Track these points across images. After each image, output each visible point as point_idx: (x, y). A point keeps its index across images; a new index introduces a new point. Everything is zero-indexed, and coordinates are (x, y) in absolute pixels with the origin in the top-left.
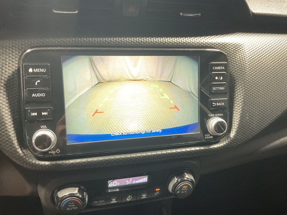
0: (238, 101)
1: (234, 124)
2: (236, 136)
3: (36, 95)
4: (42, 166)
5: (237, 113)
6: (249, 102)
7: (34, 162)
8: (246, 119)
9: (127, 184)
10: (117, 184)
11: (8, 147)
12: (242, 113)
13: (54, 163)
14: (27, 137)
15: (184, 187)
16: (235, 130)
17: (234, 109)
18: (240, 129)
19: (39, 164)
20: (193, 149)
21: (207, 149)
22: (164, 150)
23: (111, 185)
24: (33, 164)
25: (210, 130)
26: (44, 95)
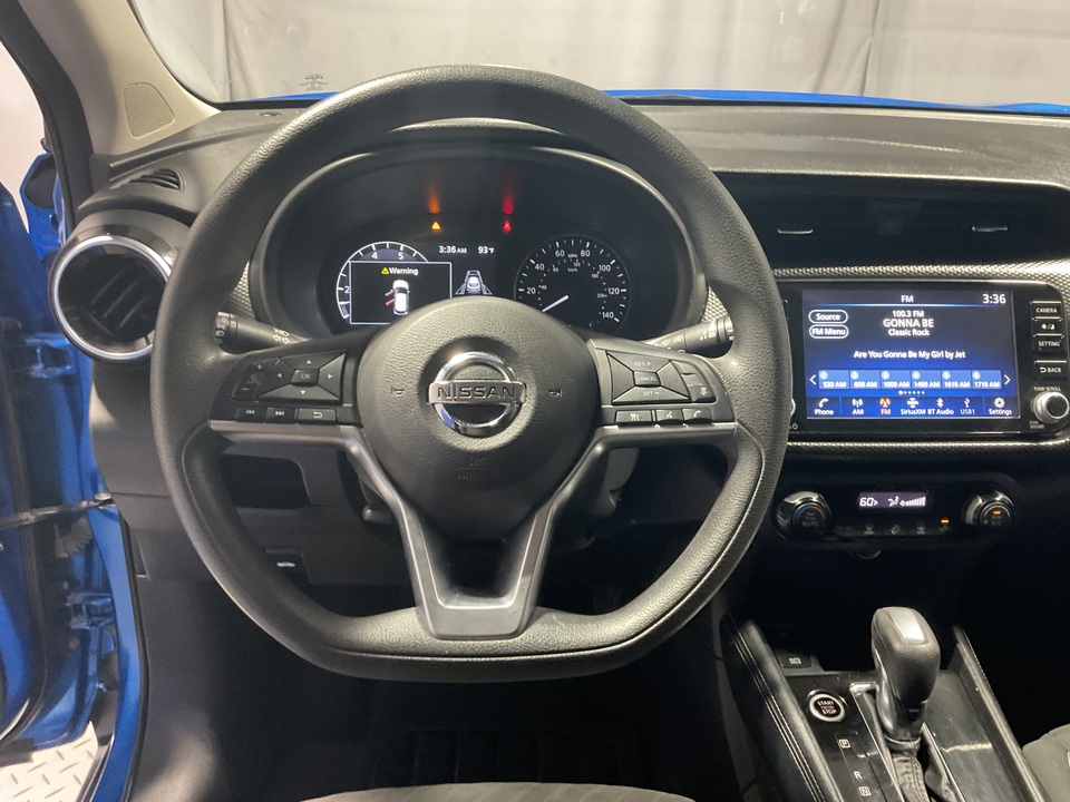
9: (891, 505)
10: (873, 503)
15: (995, 513)
21: (1036, 447)
23: (864, 503)
25: (1037, 412)
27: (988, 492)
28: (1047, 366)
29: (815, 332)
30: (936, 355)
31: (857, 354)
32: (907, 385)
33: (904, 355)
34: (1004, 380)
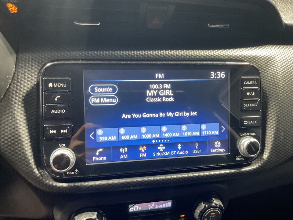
0: (271, 119)
1: (268, 144)
2: (269, 157)
3: (56, 112)
4: (59, 188)
5: (270, 132)
6: (284, 120)
7: (51, 183)
8: (281, 138)
9: (149, 209)
10: (138, 208)
11: (24, 167)
12: (276, 133)
13: (72, 184)
14: (45, 156)
15: (212, 214)
16: (269, 151)
17: (267, 128)
18: (274, 150)
19: (56, 186)
20: (223, 172)
21: (238, 172)
22: (191, 173)
23: (132, 210)
24: (50, 186)
25: (241, 150)
26: (63, 111)
27: (208, 199)
28: (248, 119)
29: (93, 101)
30: (177, 114)
31: (124, 116)
32: (158, 136)
33: (157, 115)
34: (221, 129)
